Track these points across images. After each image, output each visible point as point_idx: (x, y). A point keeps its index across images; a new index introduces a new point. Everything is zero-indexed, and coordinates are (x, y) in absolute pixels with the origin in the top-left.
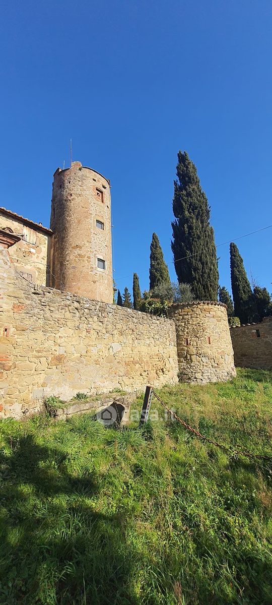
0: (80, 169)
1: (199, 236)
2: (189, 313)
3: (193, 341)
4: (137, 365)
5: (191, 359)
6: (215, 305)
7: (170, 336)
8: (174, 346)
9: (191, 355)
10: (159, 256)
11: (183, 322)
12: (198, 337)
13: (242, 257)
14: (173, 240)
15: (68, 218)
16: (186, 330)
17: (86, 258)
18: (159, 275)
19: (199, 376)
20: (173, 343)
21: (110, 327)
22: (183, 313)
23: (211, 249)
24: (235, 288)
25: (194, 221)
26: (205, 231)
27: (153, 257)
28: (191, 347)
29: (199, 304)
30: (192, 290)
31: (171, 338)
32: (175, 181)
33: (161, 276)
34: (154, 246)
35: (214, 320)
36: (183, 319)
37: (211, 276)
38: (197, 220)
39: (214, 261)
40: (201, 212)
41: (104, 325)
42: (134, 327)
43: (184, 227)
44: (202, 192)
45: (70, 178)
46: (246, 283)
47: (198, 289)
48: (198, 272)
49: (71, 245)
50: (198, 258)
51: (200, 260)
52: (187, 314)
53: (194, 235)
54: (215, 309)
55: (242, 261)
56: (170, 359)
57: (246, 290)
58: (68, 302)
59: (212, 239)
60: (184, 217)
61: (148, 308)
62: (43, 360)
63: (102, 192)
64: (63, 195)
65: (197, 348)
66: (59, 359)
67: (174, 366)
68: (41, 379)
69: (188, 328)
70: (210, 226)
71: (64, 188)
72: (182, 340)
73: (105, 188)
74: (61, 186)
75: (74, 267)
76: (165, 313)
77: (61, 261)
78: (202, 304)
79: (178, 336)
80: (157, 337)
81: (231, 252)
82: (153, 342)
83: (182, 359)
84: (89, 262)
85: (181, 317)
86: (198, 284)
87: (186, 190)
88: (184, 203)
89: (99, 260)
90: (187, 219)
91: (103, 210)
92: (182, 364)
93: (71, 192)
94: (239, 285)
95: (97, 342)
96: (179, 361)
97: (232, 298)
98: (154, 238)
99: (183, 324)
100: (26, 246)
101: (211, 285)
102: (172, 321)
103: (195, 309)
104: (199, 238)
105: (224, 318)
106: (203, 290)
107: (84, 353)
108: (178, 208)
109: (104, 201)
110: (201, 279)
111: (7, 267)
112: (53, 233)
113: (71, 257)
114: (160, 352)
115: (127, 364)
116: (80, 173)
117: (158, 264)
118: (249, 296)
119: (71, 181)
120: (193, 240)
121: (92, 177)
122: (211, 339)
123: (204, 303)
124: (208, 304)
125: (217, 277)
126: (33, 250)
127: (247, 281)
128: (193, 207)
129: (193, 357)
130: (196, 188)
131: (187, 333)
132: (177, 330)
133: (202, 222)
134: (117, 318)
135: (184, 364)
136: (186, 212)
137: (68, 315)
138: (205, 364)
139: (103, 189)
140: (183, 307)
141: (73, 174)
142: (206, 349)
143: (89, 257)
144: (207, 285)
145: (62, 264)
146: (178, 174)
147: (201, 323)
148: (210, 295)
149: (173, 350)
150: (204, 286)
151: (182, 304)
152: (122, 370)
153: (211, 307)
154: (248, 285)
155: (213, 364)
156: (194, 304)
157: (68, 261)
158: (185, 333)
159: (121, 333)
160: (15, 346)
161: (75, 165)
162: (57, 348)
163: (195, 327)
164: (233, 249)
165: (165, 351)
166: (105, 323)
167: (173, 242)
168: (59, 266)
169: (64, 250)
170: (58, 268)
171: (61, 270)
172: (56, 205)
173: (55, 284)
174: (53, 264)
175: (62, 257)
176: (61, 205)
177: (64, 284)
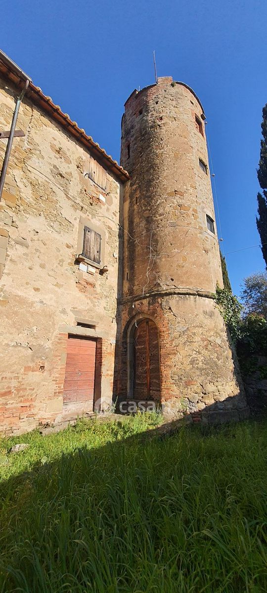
0: (173, 85)
14: (259, 217)
15: (158, 151)
17: (191, 212)
45: (157, 97)
49: (165, 189)
63: (199, 124)
64: (147, 121)
71: (147, 111)
73: (203, 118)
74: (142, 110)
75: (173, 225)
77: (146, 216)
84: (195, 218)
89: (208, 217)
91: (204, 147)
93: (161, 115)
100: (93, 188)
112: (128, 179)
113: (167, 209)
116: (173, 90)
119: (160, 100)
121: (190, 99)
126: (102, 198)
139: (201, 120)
141: (162, 92)
143: (195, 211)
145: (149, 221)
157: (161, 215)
161: (163, 81)
168: (143, 224)
169: (152, 199)
170: (141, 227)
171: (148, 230)
172: (132, 139)
173: (137, 253)
174: (129, 224)
175: (149, 210)
176: (143, 136)
177: (157, 251)
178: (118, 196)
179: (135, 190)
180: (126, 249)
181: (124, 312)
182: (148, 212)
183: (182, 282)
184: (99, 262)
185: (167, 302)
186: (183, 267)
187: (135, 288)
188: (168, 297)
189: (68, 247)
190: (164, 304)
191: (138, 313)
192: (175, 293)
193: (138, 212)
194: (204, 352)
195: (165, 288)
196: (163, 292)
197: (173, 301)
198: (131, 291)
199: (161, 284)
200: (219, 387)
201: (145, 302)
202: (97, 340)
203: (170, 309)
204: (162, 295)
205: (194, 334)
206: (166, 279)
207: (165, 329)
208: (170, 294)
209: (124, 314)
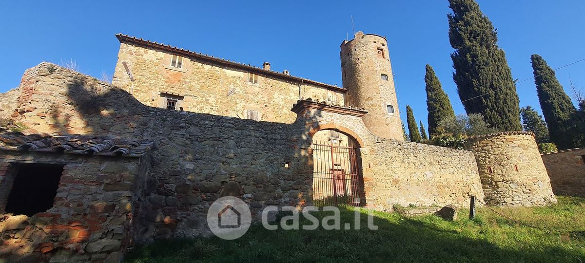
0: (363, 37)
1: (486, 63)
2: (489, 144)
3: (498, 169)
4: (446, 188)
5: (496, 185)
6: (519, 134)
7: (471, 165)
8: (477, 174)
9: (496, 182)
10: (436, 87)
11: (483, 153)
12: (502, 165)
13: (552, 68)
14: (455, 71)
15: (359, 78)
16: (488, 160)
17: (378, 107)
18: (439, 105)
19: (509, 200)
20: (475, 172)
21: (422, 160)
22: (482, 145)
23: (504, 73)
24: (546, 107)
25: (478, 48)
26: (493, 56)
27: (429, 89)
28: (496, 175)
29: (499, 135)
30: (485, 119)
31: (472, 167)
32: (448, 15)
33: (442, 106)
34: (429, 77)
35: (521, 149)
36: (482, 149)
37: (508, 101)
38: (481, 46)
39: (509, 85)
40: (486, 37)
41: (418, 159)
42: (439, 160)
43: (466, 57)
44: (483, 16)
45: (355, 47)
46: (564, 98)
47: (492, 117)
48: (490, 100)
49: (364, 97)
50: (488, 84)
51: (492, 86)
52: (487, 145)
53: (480, 62)
54: (520, 138)
55: (553, 73)
56: (473, 185)
57: (565, 108)
58: (395, 146)
59: (504, 62)
60: (464, 47)
61: (443, 142)
62: (388, 181)
63: (382, 50)
64: (351, 61)
65: (503, 175)
66: (396, 181)
67: (479, 191)
68: (389, 192)
69: (489, 158)
70: (499, 49)
71: (351, 55)
72: (485, 168)
73: (383, 45)
74: (349, 55)
75: (369, 115)
76: (462, 145)
78: (502, 135)
79: (479, 165)
80: (458, 166)
81: (534, 66)
82: (456, 170)
83: (487, 186)
84: (380, 109)
85: (481, 148)
86: (492, 112)
87: (462, 20)
88: (462, 33)
89: (388, 106)
90: (469, 48)
91: (385, 65)
92: (488, 190)
93: (358, 57)
94: (552, 103)
95: (415, 170)
96: (484, 187)
97: (543, 119)
98: (428, 69)
99: (483, 154)
101: (509, 111)
102: (471, 153)
103: (495, 140)
104: (486, 64)
105: (533, 146)
106: (499, 117)
107: (409, 178)
108: (455, 39)
109: (385, 57)
110: (495, 106)
111: (364, 129)
112: (347, 91)
114: (464, 179)
115: (438, 187)
116: (363, 41)
117: (436, 94)
118: (572, 115)
119: (357, 48)
120: (479, 68)
121: (373, 41)
122: (518, 167)
123: (504, 134)
124: (510, 134)
125: (516, 100)
127: (566, 97)
128: (474, 35)
129: (500, 184)
130: (475, 15)
131: (489, 162)
132: (477, 160)
133: (488, 47)
134: (426, 153)
135: (490, 190)
136: (467, 42)
137: (396, 154)
138: (514, 190)
139: (383, 47)
140: (481, 139)
141: (357, 43)
142: (513, 175)
143: (380, 106)
144: (503, 111)
146: (452, 6)
147: (504, 152)
148: (510, 122)
149: (476, 178)
150: (500, 113)
151: (479, 136)
152: (436, 192)
153: (514, 137)
154: (569, 102)
155: (525, 190)
156: (493, 136)
158: (487, 162)
159: (431, 164)
160: (374, 173)
161: (358, 35)
162: (393, 174)
163: (498, 157)
164: (537, 63)
165: (468, 178)
166: (418, 157)
167: (455, 73)
172: (346, 69)
176: (351, 69)
178: (343, 101)
179: (351, 97)
184: (338, 137)
189: (325, 135)
202: (343, 171)
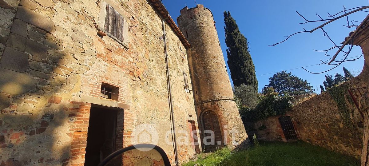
0: (204, 9)
1: (247, 58)
17: (221, 65)
32: (224, 27)
40: (243, 42)
43: (237, 53)
45: (199, 13)
48: (249, 79)
49: (210, 55)
51: (249, 71)
53: (244, 57)
64: (196, 23)
71: (195, 19)
74: (192, 18)
75: (216, 71)
77: (203, 66)
84: (223, 68)
88: (235, 39)
90: (238, 48)
93: (203, 22)
108: (230, 42)
112: (189, 47)
113: (212, 64)
116: (205, 11)
119: (200, 15)
120: (244, 60)
128: (240, 42)
136: (237, 45)
141: (200, 11)
145: (205, 68)
146: (225, 23)
157: (210, 66)
161: (200, 6)
168: (202, 69)
169: (205, 59)
170: (201, 71)
171: (205, 72)
172: (189, 29)
173: (200, 82)
174: (193, 68)
175: (204, 64)
176: (195, 29)
177: (211, 82)
178: (186, 55)
179: (194, 53)
180: (194, 80)
181: (198, 108)
182: (203, 64)
183: (224, 95)
185: (220, 103)
186: (223, 88)
187: (202, 97)
188: (219, 101)
190: (219, 104)
191: (206, 108)
192: (222, 100)
193: (198, 64)
194: (236, 122)
195: (218, 97)
196: (218, 99)
197: (222, 103)
198: (200, 99)
199: (216, 96)
200: (244, 135)
201: (209, 104)
203: (221, 106)
204: (217, 101)
205: (232, 115)
206: (217, 94)
207: (221, 114)
208: (221, 100)
209: (198, 109)
